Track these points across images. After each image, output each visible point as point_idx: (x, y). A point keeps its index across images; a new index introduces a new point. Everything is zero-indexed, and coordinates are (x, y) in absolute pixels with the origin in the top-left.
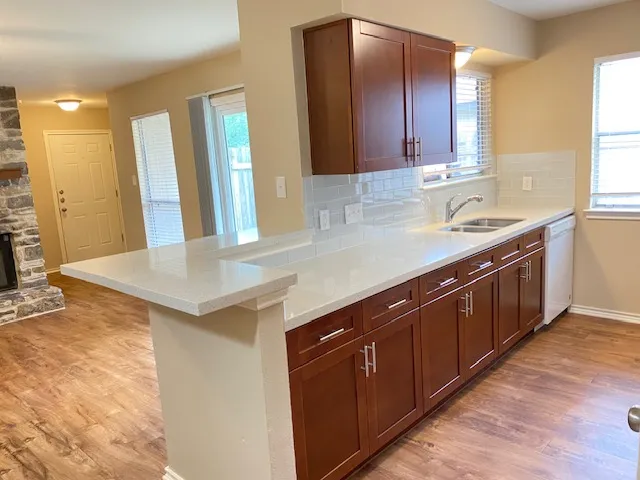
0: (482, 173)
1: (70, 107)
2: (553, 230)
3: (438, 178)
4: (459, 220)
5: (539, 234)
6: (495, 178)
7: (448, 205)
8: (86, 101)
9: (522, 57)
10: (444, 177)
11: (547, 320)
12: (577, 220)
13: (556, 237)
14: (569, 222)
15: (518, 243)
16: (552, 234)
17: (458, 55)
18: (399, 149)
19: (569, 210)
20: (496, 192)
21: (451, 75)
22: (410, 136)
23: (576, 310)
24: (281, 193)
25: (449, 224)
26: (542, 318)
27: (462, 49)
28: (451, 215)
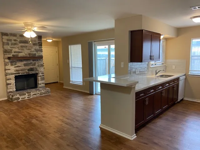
0: (162, 64)
1: (50, 41)
2: (181, 78)
3: (153, 65)
4: (159, 74)
5: (178, 79)
6: (165, 66)
7: (156, 71)
8: (54, 39)
9: (174, 37)
10: (154, 64)
11: (179, 100)
12: (186, 77)
13: (181, 80)
14: (184, 77)
15: (173, 81)
16: (181, 79)
17: (161, 36)
18: (149, 57)
19: (184, 74)
20: (166, 69)
21: (160, 40)
22: (152, 55)
23: (185, 99)
24: (122, 66)
25: (156, 76)
26: (177, 100)
27: (162, 35)
28: (157, 73)
